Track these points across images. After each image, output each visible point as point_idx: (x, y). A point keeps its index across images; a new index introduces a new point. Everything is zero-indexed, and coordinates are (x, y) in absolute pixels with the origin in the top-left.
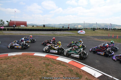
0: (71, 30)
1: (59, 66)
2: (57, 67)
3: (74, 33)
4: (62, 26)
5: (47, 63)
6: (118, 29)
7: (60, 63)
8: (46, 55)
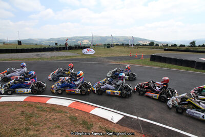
0: (71, 48)
1: (52, 114)
2: (48, 117)
3: (75, 54)
4: (55, 42)
5: (28, 111)
6: (143, 45)
7: (54, 108)
8: (25, 97)
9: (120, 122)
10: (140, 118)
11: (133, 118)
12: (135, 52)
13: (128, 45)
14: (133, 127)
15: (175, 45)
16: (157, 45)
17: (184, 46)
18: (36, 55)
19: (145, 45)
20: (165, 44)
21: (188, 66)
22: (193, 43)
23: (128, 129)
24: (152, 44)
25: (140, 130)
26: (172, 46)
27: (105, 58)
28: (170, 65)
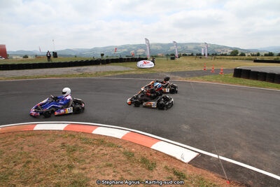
0: (121, 60)
1: (100, 148)
2: (96, 151)
3: (128, 69)
4: (99, 53)
5: (70, 143)
6: (222, 55)
7: (102, 141)
8: (66, 125)
9: (194, 162)
10: (221, 158)
11: (211, 157)
12: (212, 64)
13: (200, 55)
14: (212, 170)
15: (271, 54)
16: (243, 55)
18: (77, 70)
19: (225, 55)
20: (255, 53)
23: (205, 172)
24: (235, 53)
25: (222, 174)
26: (266, 55)
27: (168, 73)
28: (264, 83)
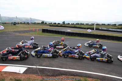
10: (37, 67)
11: (33, 68)
12: (33, 28)
13: (28, 23)
14: (34, 73)
15: (55, 23)
16: (46, 23)
17: (60, 24)
19: (39, 23)
20: (50, 23)
21: (62, 34)
22: (64, 22)
23: (31, 75)
24: (43, 23)
25: (38, 74)
26: (54, 24)
28: (53, 34)
